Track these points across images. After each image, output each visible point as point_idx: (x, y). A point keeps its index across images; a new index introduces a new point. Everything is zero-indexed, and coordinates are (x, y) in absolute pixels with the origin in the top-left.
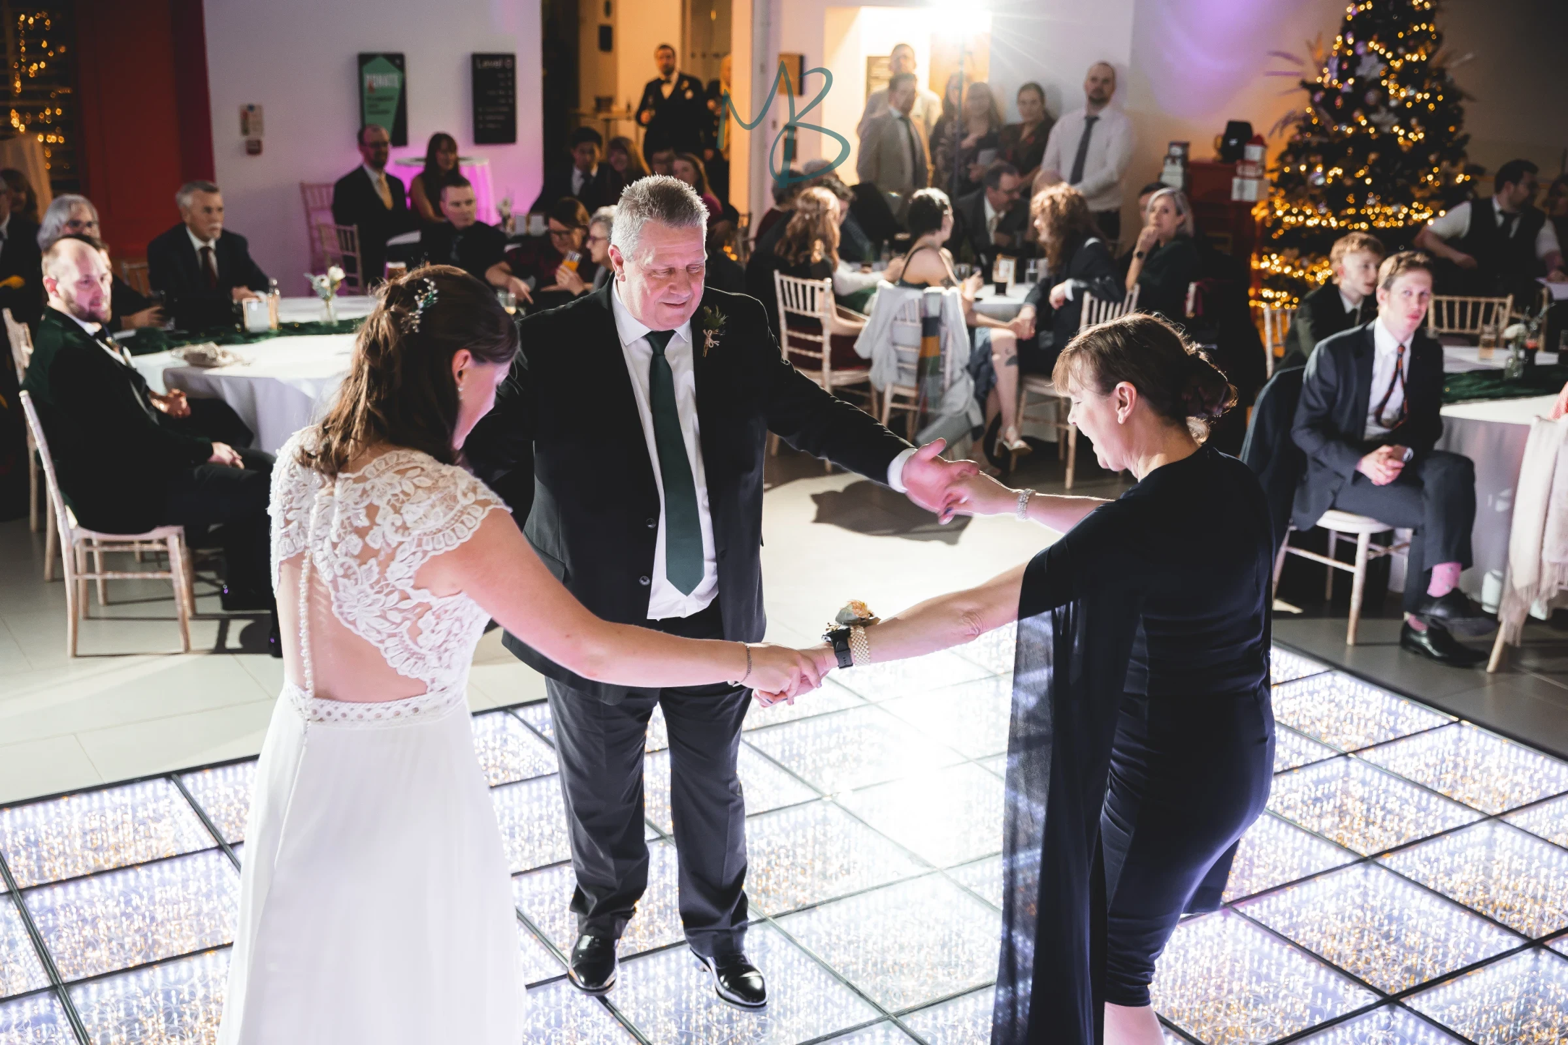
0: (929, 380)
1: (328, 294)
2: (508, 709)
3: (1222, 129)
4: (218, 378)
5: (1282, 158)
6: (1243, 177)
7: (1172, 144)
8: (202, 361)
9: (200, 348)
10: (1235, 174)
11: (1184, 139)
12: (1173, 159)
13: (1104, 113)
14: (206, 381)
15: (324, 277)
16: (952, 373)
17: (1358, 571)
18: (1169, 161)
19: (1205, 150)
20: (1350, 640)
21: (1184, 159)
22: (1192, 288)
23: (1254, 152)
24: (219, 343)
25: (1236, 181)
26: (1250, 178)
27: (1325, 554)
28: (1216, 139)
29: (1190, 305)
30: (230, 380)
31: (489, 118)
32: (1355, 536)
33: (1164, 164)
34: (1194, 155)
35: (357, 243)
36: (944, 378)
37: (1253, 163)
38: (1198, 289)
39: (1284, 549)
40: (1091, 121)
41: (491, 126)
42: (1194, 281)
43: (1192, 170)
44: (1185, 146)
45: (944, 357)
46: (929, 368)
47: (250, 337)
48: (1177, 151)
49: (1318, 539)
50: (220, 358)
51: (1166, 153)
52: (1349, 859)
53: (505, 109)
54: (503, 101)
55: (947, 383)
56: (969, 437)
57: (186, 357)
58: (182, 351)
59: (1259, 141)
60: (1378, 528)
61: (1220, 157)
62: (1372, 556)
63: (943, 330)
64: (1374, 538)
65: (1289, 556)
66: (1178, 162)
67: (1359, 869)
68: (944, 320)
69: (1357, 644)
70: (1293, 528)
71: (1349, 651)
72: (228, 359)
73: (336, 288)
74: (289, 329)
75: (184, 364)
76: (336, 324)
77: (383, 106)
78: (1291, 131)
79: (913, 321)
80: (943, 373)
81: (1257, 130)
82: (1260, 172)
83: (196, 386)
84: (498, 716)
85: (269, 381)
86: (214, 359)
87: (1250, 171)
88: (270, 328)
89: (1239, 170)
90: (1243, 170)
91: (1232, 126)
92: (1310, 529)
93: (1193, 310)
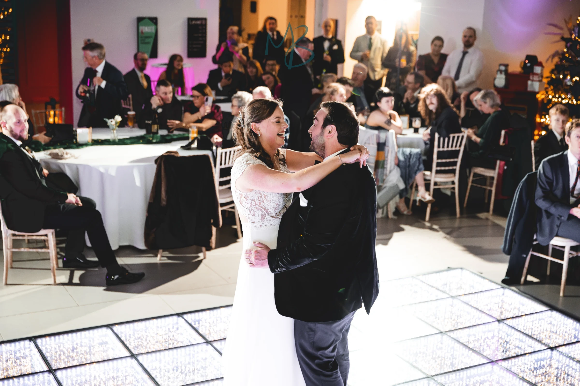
0: (380, 170)
1: (114, 127)
2: (180, 315)
3: (523, 58)
4: (63, 164)
5: (552, 72)
6: (533, 81)
7: (501, 65)
8: (56, 156)
9: (56, 151)
10: (529, 79)
11: (505, 62)
12: (501, 72)
13: (470, 50)
14: (58, 166)
15: (112, 120)
16: (390, 167)
17: (565, 263)
18: (499, 73)
19: (516, 68)
20: (561, 294)
21: (506, 72)
22: (503, 132)
23: (538, 70)
24: (65, 148)
25: (529, 82)
26: (536, 81)
28: (521, 63)
29: (502, 140)
30: (69, 165)
31: (195, 46)
32: (564, 247)
33: (497, 74)
34: (510, 70)
35: (131, 102)
36: (386, 170)
37: (537, 74)
38: (506, 133)
39: (531, 253)
40: (465, 53)
41: (195, 50)
42: (504, 129)
43: (509, 76)
44: (506, 66)
45: (387, 161)
46: (381, 166)
47: (79, 145)
48: (503, 68)
50: (65, 156)
51: (497, 68)
53: (202, 42)
54: (200, 39)
55: (388, 172)
56: (398, 197)
57: (50, 154)
58: (49, 152)
59: (540, 64)
60: (573, 244)
61: (522, 71)
62: (571, 256)
63: (386, 148)
64: (572, 248)
65: (533, 256)
66: (503, 73)
68: (387, 144)
69: (565, 296)
72: (68, 156)
73: (118, 125)
74: (96, 142)
75: (49, 157)
76: (117, 140)
77: (147, 40)
78: (556, 59)
79: (373, 144)
80: (386, 168)
81: (539, 59)
82: (540, 78)
83: (54, 167)
84: (175, 317)
85: (85, 166)
86: (62, 156)
87: (536, 78)
88: (88, 142)
89: (531, 77)
90: (533, 77)
91: (528, 57)
92: (544, 244)
93: (504, 142)
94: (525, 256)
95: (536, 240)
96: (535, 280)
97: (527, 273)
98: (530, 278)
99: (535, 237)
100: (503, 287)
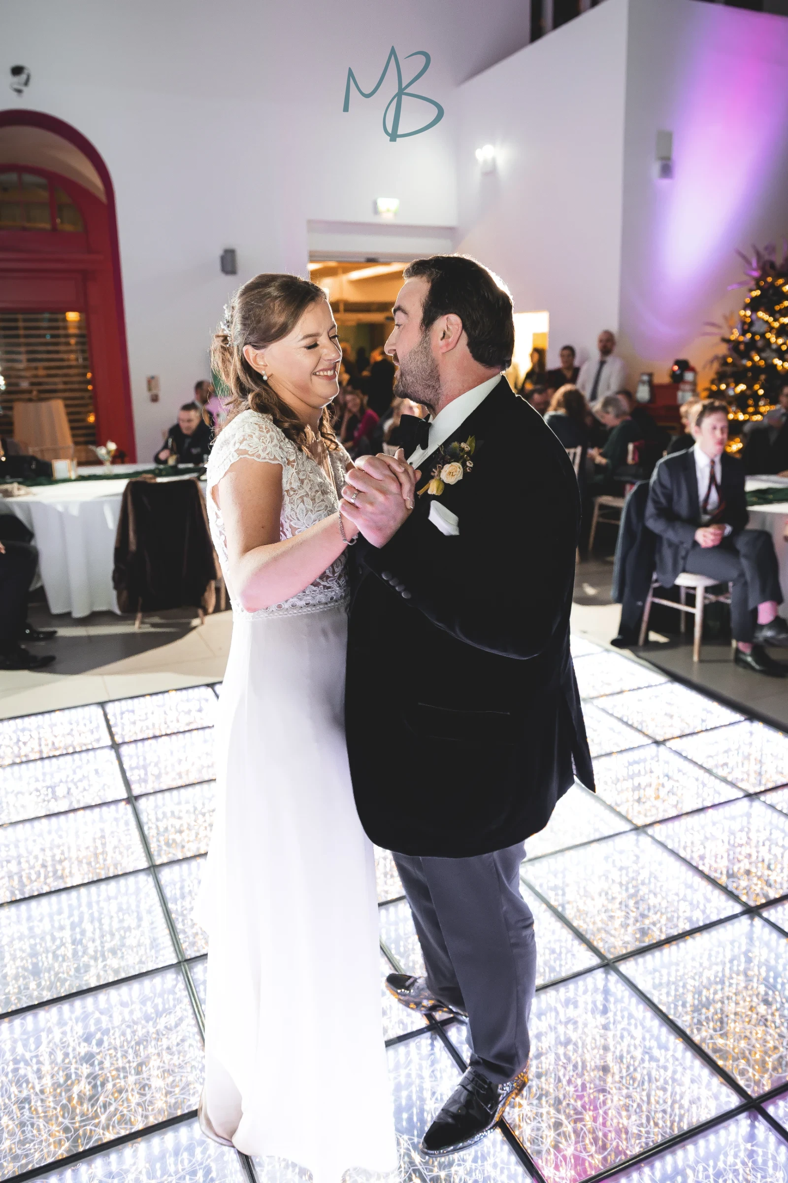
3: (672, 364)
5: (713, 382)
6: (684, 391)
7: (643, 374)
10: (679, 390)
11: (649, 371)
12: (643, 382)
13: (609, 359)
15: (103, 447)
17: (697, 612)
18: (641, 384)
19: (663, 378)
20: (696, 658)
21: (650, 383)
22: (631, 447)
23: (689, 376)
25: (680, 393)
26: (688, 391)
27: (678, 601)
28: (669, 371)
29: (630, 457)
32: (694, 588)
33: (639, 385)
37: (689, 382)
38: (636, 449)
39: (650, 599)
40: (602, 363)
42: (635, 442)
43: (654, 388)
44: (651, 375)
48: (646, 378)
49: (673, 593)
51: (640, 379)
52: (628, 827)
59: (692, 370)
60: (709, 582)
61: (671, 381)
62: (707, 602)
64: (707, 590)
65: (654, 604)
66: (647, 384)
67: (632, 836)
69: (701, 661)
70: (656, 585)
71: (696, 667)
78: (716, 366)
81: (693, 363)
82: (694, 388)
87: (687, 387)
89: (682, 387)
90: (684, 387)
91: (677, 363)
92: (668, 586)
93: (633, 459)
94: (640, 603)
95: (656, 581)
96: (662, 639)
97: (649, 629)
98: (654, 637)
99: (655, 576)
100: (607, 650)
